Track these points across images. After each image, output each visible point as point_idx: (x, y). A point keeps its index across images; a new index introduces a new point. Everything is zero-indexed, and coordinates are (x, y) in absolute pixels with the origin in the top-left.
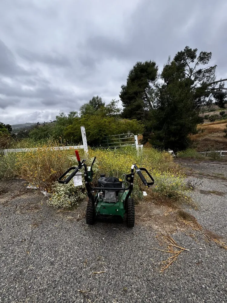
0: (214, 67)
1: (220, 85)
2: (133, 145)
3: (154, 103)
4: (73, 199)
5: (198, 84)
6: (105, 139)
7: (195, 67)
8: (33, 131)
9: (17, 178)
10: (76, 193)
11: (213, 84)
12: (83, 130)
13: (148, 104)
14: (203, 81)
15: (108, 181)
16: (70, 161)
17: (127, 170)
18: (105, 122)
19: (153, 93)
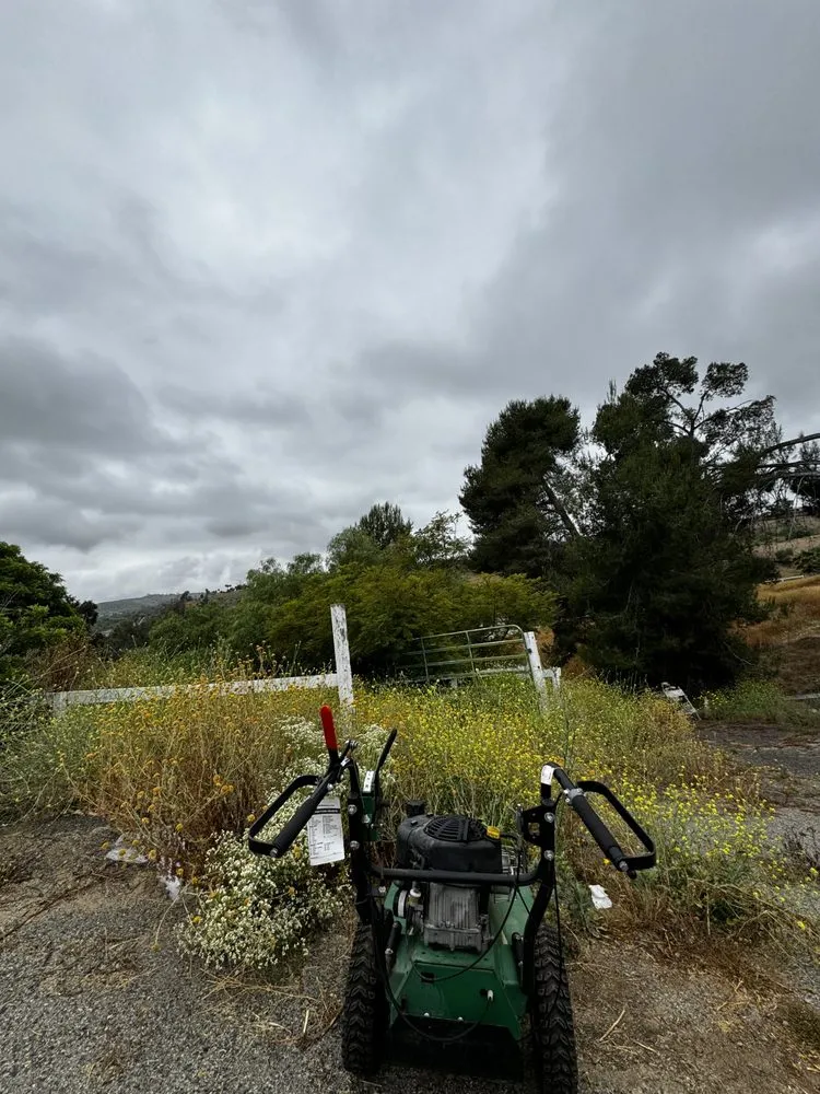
0: (764, 402)
1: (804, 453)
2: (523, 668)
3: (582, 518)
4: (287, 922)
5: (724, 454)
6: (415, 646)
7: (701, 405)
8: (165, 622)
9: (78, 812)
10: (301, 887)
11: (777, 451)
12: (340, 619)
13: (561, 522)
14: (739, 441)
15: (441, 837)
16: (289, 740)
17: (511, 780)
18: (414, 586)
19: (573, 486)
